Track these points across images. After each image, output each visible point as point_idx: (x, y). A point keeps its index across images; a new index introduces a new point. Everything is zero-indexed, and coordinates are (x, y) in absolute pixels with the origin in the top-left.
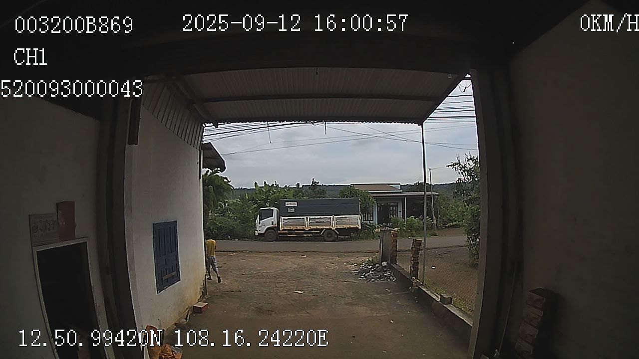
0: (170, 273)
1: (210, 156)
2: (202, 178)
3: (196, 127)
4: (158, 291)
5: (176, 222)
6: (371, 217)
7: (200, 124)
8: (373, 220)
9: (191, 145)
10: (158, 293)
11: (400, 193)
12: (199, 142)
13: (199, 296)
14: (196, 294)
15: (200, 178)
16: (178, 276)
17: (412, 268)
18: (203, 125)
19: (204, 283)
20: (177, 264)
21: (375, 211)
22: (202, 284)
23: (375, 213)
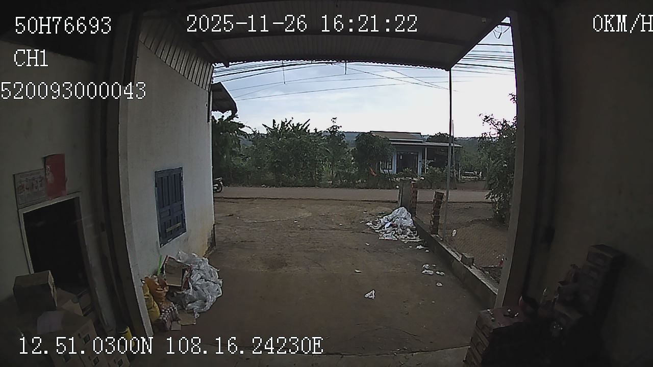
0: (174, 224)
1: (221, 98)
2: (211, 121)
3: (205, 67)
4: (161, 246)
5: (182, 168)
6: (390, 166)
7: (209, 64)
8: (391, 169)
9: (199, 85)
10: (161, 247)
11: (421, 142)
12: (208, 83)
13: (207, 248)
14: (203, 246)
15: (208, 121)
16: (183, 227)
17: (432, 222)
18: (213, 65)
19: (213, 232)
20: (182, 215)
21: (395, 159)
22: (210, 234)
23: (394, 163)
